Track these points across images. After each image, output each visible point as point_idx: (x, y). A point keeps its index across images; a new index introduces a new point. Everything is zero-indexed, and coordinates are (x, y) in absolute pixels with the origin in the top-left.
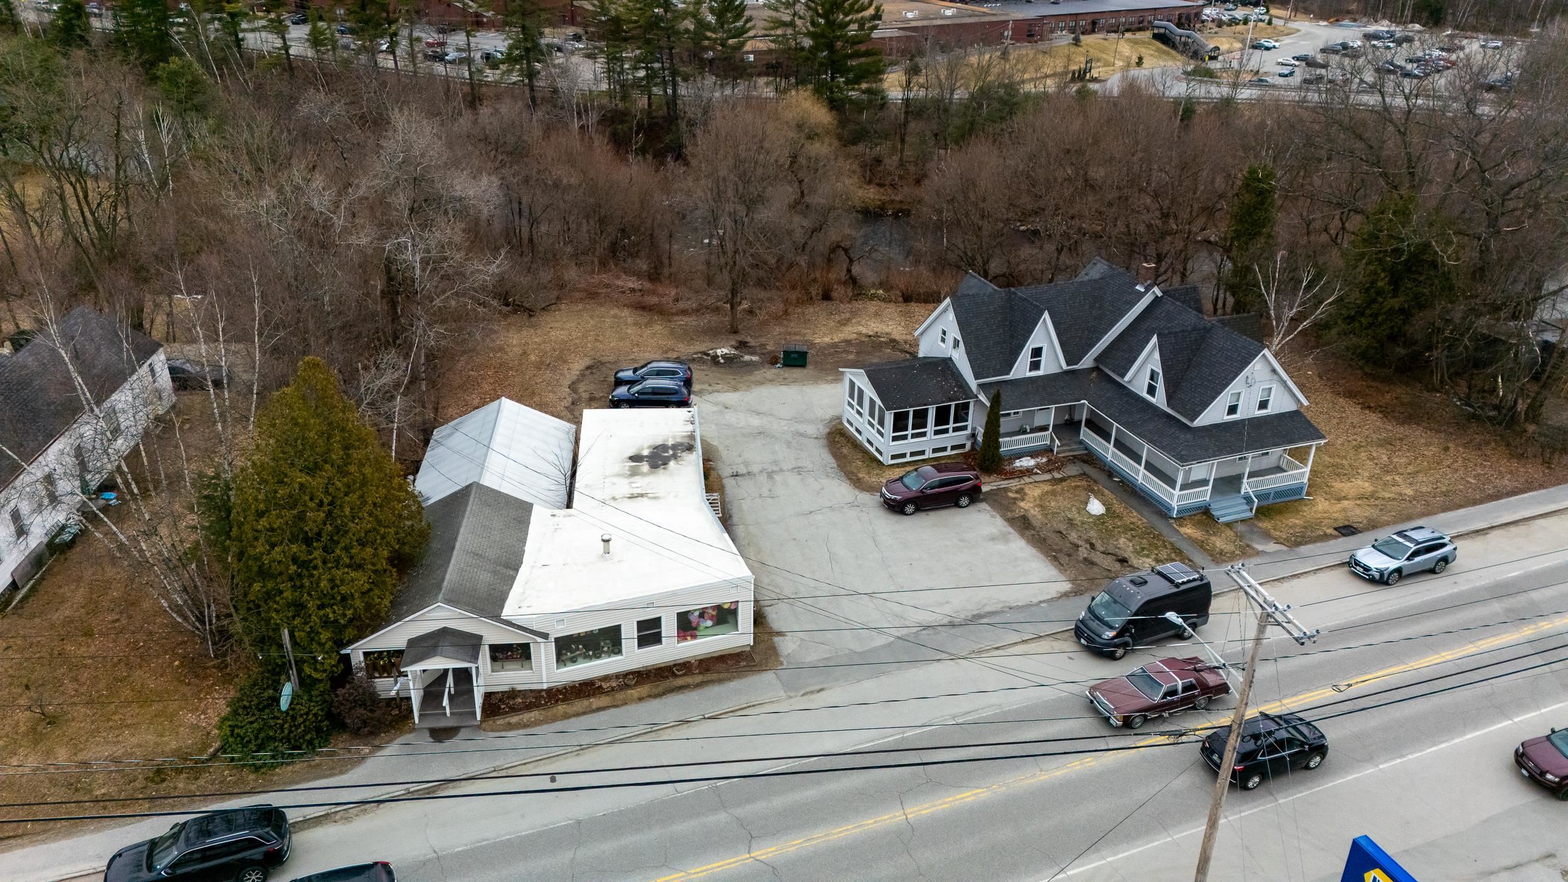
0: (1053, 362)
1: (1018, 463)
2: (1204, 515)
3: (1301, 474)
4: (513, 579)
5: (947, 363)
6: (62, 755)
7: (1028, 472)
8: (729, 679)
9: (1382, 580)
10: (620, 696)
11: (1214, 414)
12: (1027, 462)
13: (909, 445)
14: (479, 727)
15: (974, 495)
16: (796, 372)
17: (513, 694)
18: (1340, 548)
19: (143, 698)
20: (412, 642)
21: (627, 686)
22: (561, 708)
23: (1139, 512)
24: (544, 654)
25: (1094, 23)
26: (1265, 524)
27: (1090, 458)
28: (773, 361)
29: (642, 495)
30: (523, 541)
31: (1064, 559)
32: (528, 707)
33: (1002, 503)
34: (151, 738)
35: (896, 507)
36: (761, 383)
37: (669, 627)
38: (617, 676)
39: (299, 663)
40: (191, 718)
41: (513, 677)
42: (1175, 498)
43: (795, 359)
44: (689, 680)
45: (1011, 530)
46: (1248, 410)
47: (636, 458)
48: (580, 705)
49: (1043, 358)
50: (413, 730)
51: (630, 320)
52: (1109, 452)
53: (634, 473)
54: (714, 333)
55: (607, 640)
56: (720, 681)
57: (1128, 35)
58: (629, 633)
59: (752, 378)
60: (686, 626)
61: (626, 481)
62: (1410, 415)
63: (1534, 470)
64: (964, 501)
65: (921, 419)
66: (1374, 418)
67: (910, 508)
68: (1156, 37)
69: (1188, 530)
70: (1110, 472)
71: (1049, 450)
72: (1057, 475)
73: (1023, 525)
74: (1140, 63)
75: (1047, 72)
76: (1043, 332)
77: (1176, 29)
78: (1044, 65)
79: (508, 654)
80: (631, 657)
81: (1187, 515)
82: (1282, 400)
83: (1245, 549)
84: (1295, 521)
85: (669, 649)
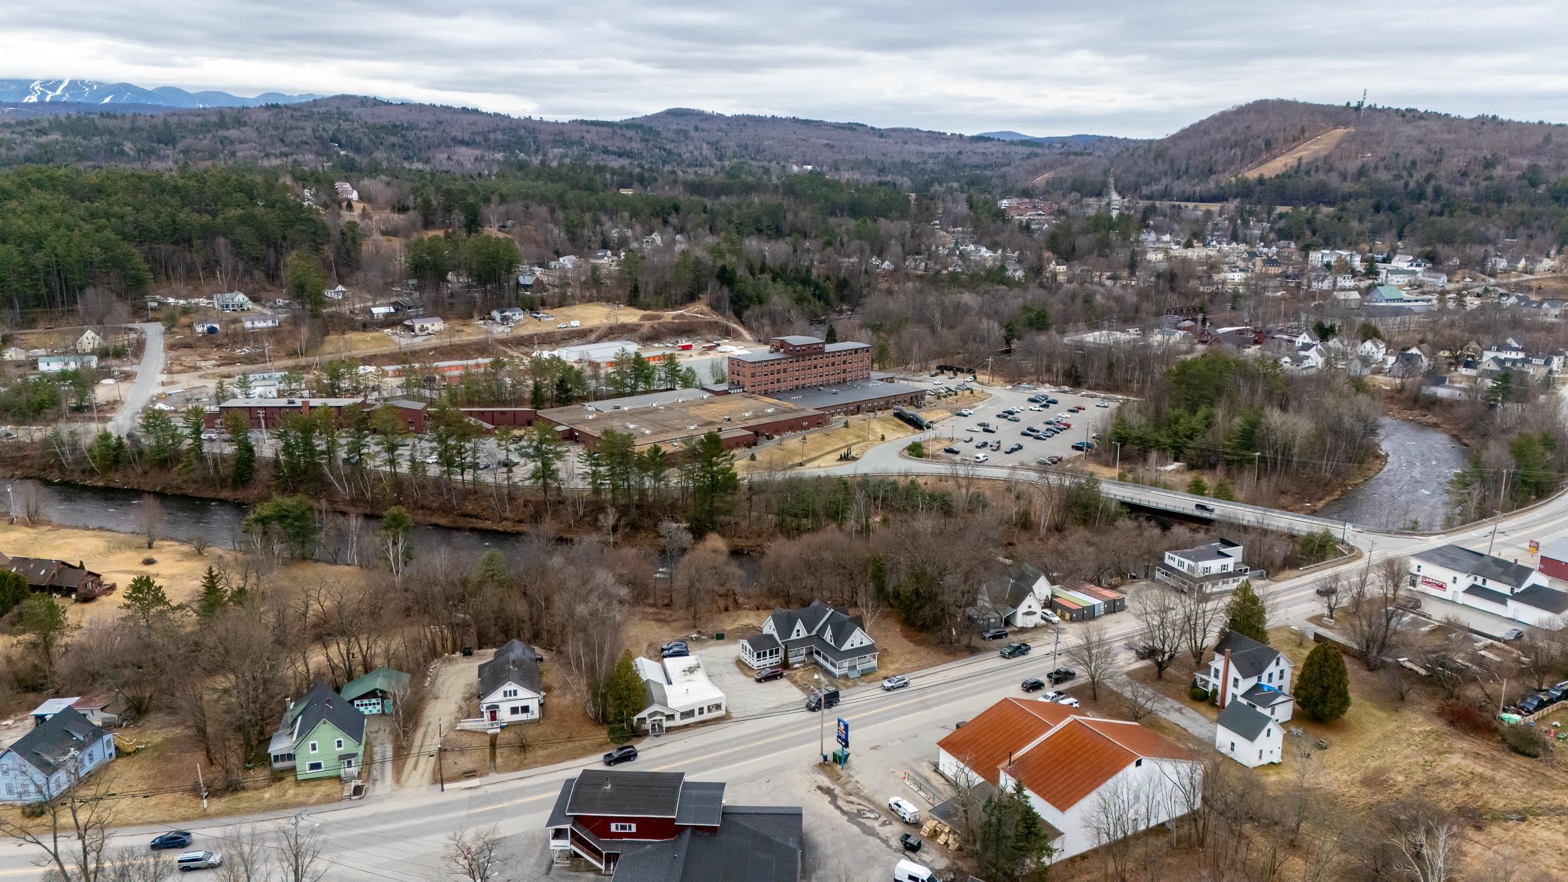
0: (803, 634)
1: (794, 666)
2: (846, 677)
3: (875, 663)
4: (668, 699)
5: (772, 636)
7: (797, 668)
8: (721, 723)
9: (888, 690)
10: (696, 727)
11: (847, 646)
12: (797, 665)
13: (762, 663)
14: (664, 735)
15: (781, 675)
16: (721, 641)
17: (672, 726)
18: (882, 682)
20: (647, 715)
21: (697, 725)
22: (683, 730)
23: (827, 676)
24: (677, 716)
25: (858, 407)
26: (865, 677)
27: (817, 663)
28: (712, 638)
29: (689, 680)
30: (663, 692)
31: (805, 691)
32: (676, 730)
33: (789, 677)
35: (759, 681)
36: (709, 645)
37: (706, 710)
38: (696, 722)
40: (600, 735)
41: (671, 723)
42: (837, 672)
43: (720, 637)
44: (711, 723)
45: (791, 684)
46: (857, 645)
47: (683, 670)
48: (687, 729)
49: (800, 633)
50: (651, 736)
51: (655, 626)
52: (821, 660)
53: (684, 673)
54: (687, 628)
55: (691, 713)
56: (719, 723)
57: (879, 413)
58: (697, 712)
59: (707, 644)
60: (710, 710)
61: (683, 677)
62: (921, 643)
63: (949, 657)
64: (778, 678)
65: (765, 654)
66: (912, 645)
67: (763, 681)
68: (896, 415)
69: (841, 681)
70: (821, 666)
71: (803, 661)
72: (806, 668)
73: (795, 683)
74: (883, 438)
75: (828, 449)
76: (799, 625)
77: (909, 411)
78: (827, 444)
79: (671, 717)
80: (697, 718)
81: (841, 677)
82: (867, 642)
83: (855, 685)
84: (872, 677)
85: (706, 716)
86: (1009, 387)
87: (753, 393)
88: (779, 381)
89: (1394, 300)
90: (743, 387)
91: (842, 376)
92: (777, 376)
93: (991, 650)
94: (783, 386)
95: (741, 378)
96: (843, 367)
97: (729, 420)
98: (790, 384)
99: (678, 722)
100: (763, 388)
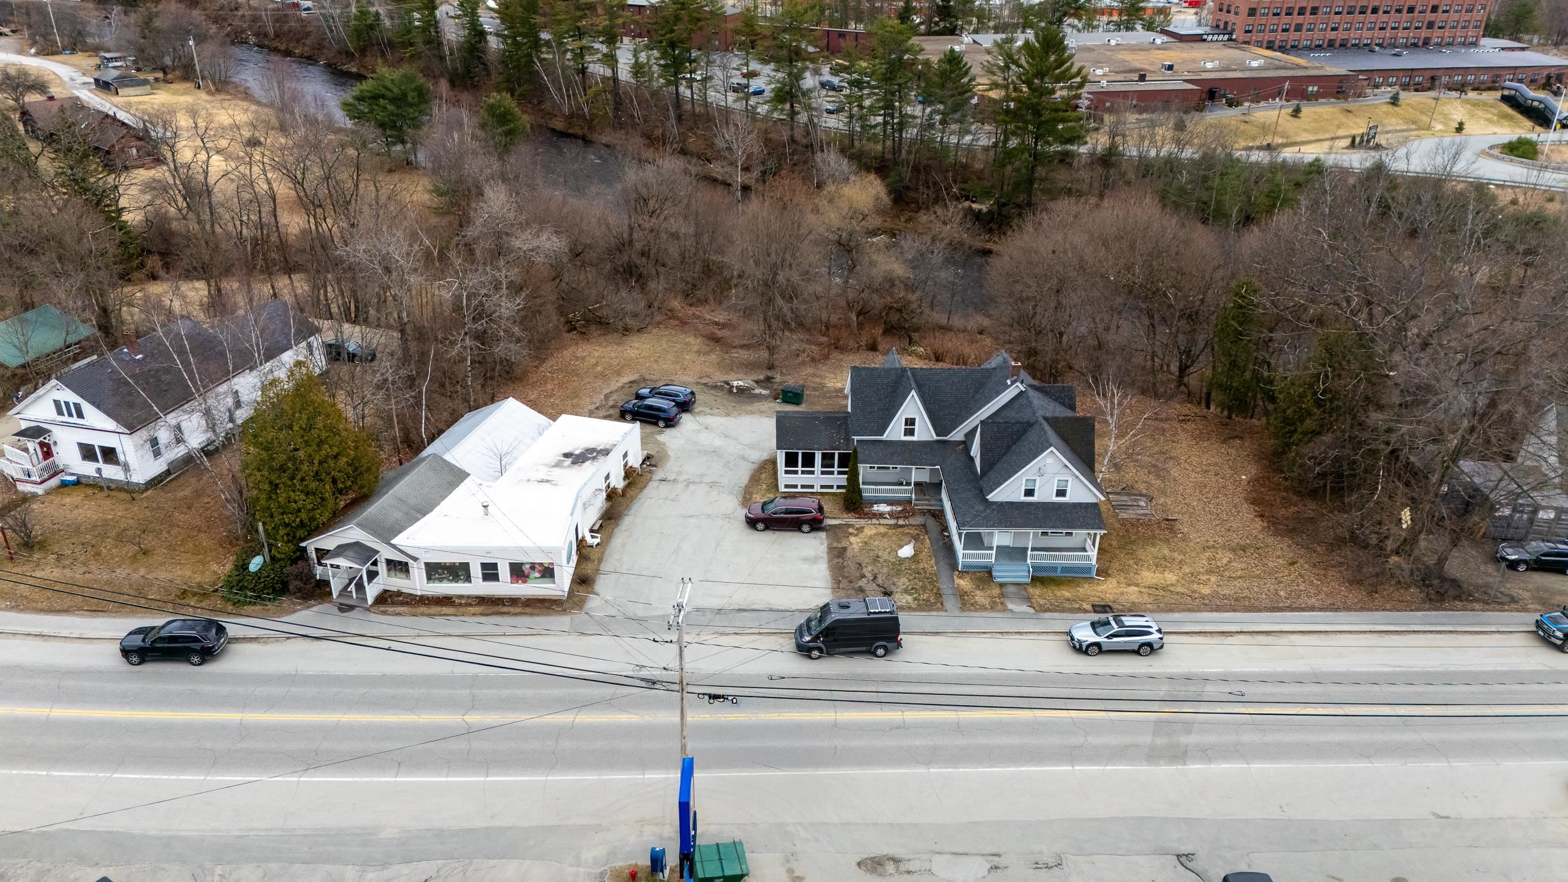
0: (925, 431)
1: (875, 507)
2: (985, 575)
3: (1083, 558)
4: (418, 519)
6: (142, 571)
7: (881, 515)
8: (538, 615)
9: (1082, 649)
10: (461, 610)
11: (1009, 491)
12: (884, 508)
13: (800, 479)
14: (368, 610)
17: (399, 593)
18: (1064, 620)
19: (197, 550)
20: (339, 547)
21: (470, 605)
22: (423, 609)
23: (937, 563)
24: (418, 573)
25: (1432, 79)
26: (1036, 591)
27: (940, 514)
28: (777, 397)
29: (548, 481)
30: (443, 498)
31: (844, 583)
32: (402, 604)
34: (188, 573)
35: (753, 523)
36: (752, 413)
37: (504, 572)
38: (469, 597)
39: (270, 546)
40: (215, 567)
41: (396, 583)
42: (961, 555)
43: (791, 398)
44: (511, 609)
45: (825, 556)
46: (1045, 494)
47: (566, 455)
48: (435, 609)
49: (916, 427)
50: (330, 602)
51: (696, 348)
53: (558, 465)
55: (459, 571)
56: (532, 615)
57: (1472, 95)
58: (476, 571)
59: (749, 408)
60: (518, 572)
61: (546, 469)
64: (806, 528)
65: (809, 461)
67: (760, 526)
68: (1505, 99)
69: (964, 583)
70: (946, 527)
71: (909, 501)
72: (901, 522)
73: (838, 551)
74: (1458, 128)
76: (912, 406)
77: (1535, 95)
78: (1335, 125)
79: (399, 567)
80: (478, 586)
81: (969, 570)
82: (1080, 492)
83: (996, 606)
84: (1065, 593)
85: (505, 587)
87: (1247, 43)
88: (1298, 28)
90: (1231, 34)
91: (1424, 33)
92: (1297, 19)
94: (1304, 38)
95: (1231, 18)
96: (1429, 16)
97: (1170, 68)
98: (1318, 37)
99: (417, 583)
100: (1267, 37)
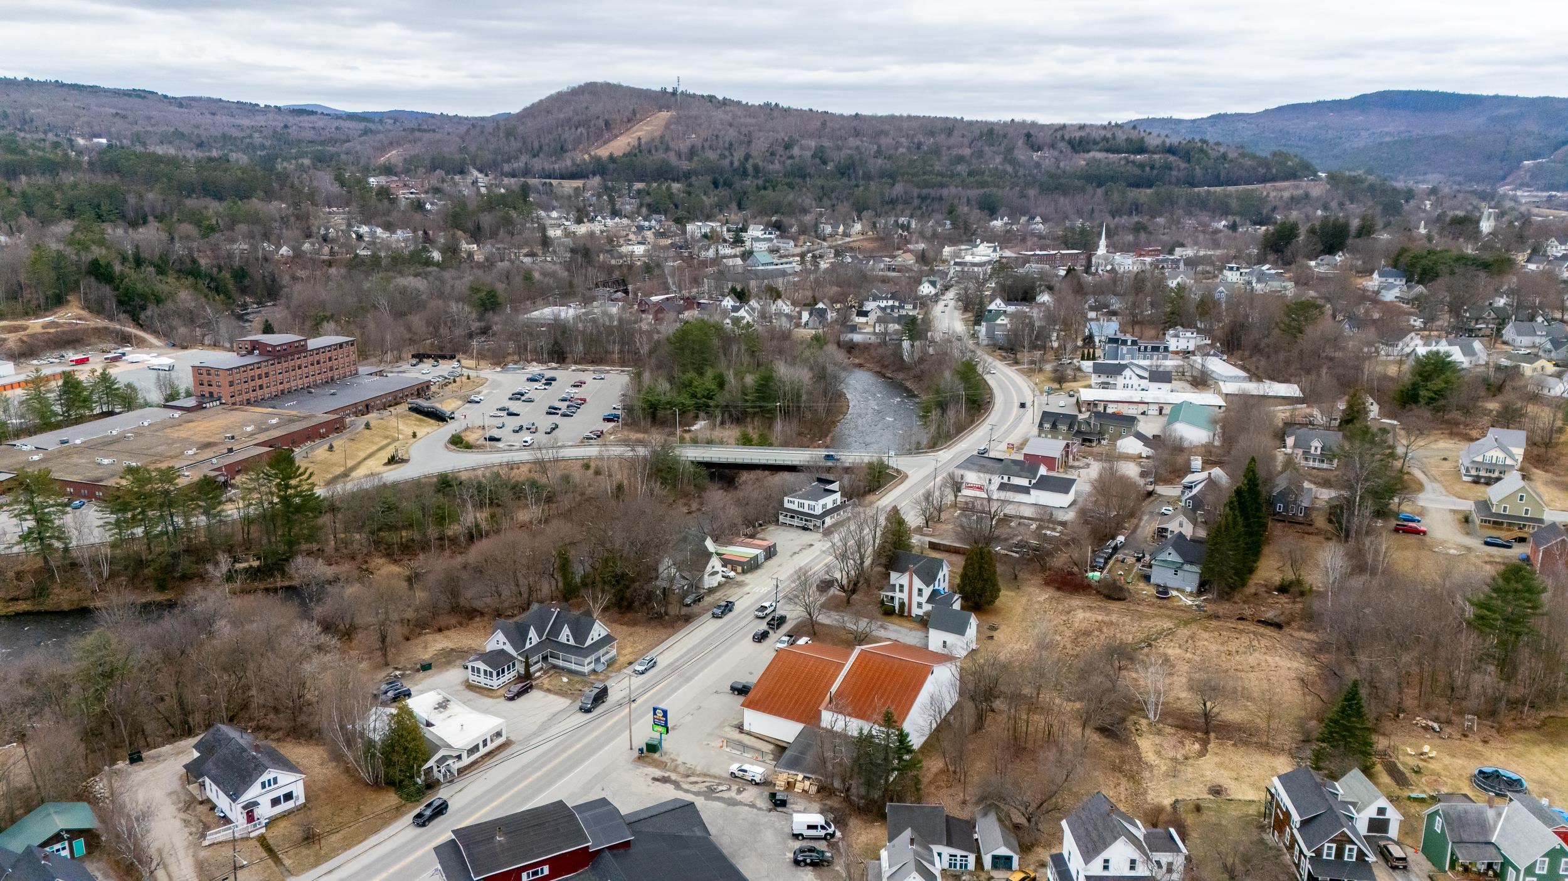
0: (536, 640)
1: (536, 675)
2: (594, 671)
3: (614, 652)
4: (444, 741)
5: (502, 652)
7: (542, 676)
8: (506, 750)
9: (643, 673)
10: (484, 761)
11: (589, 642)
12: (538, 674)
13: (502, 680)
14: (456, 780)
15: (531, 687)
16: (429, 672)
17: (462, 767)
18: (631, 668)
20: (434, 763)
21: (484, 758)
22: (473, 768)
23: (578, 677)
24: (464, 755)
25: (367, 406)
26: (611, 668)
27: (555, 667)
28: (418, 670)
32: (466, 770)
33: (541, 688)
34: (385, 804)
35: (512, 699)
36: (423, 680)
37: (488, 740)
38: (481, 757)
41: (461, 764)
42: (586, 669)
43: (426, 667)
44: (497, 752)
45: (547, 693)
46: (596, 638)
47: (436, 708)
48: (476, 766)
49: (533, 640)
52: (561, 663)
53: (440, 712)
55: (476, 748)
56: (504, 751)
57: (394, 410)
58: (481, 745)
60: (492, 739)
61: (441, 715)
62: (634, 623)
63: (670, 630)
64: (530, 690)
65: (503, 670)
66: (624, 627)
67: (515, 698)
68: (412, 409)
69: (593, 676)
70: (563, 669)
71: (542, 668)
72: (550, 674)
73: (549, 691)
74: (414, 435)
75: (362, 455)
76: (532, 633)
77: (423, 403)
78: (358, 450)
79: (459, 757)
80: (483, 751)
81: (590, 673)
82: (603, 633)
83: (610, 676)
84: (617, 666)
85: (491, 746)
86: (499, 369)
87: (234, 404)
88: (261, 387)
89: (767, 264)
90: (219, 399)
91: (330, 374)
92: (259, 382)
93: (699, 615)
94: (266, 392)
95: (214, 389)
96: (329, 364)
97: (233, 438)
98: (274, 390)
99: (466, 761)
100: (246, 396)
